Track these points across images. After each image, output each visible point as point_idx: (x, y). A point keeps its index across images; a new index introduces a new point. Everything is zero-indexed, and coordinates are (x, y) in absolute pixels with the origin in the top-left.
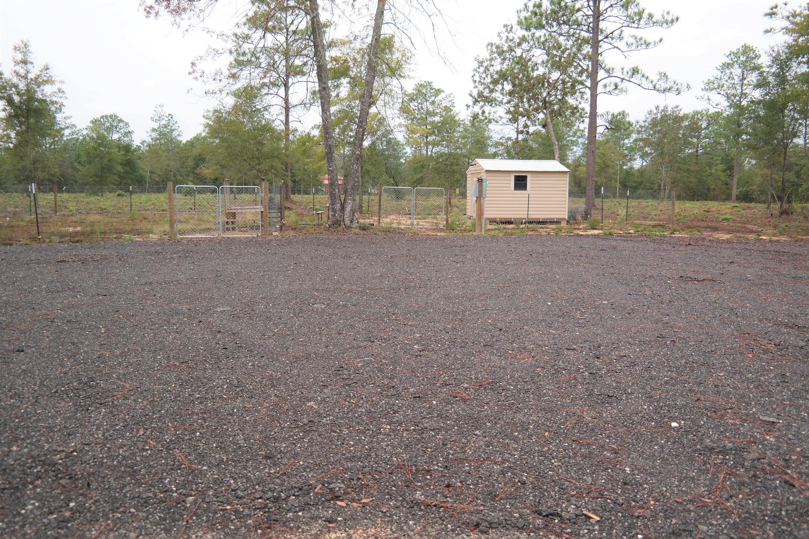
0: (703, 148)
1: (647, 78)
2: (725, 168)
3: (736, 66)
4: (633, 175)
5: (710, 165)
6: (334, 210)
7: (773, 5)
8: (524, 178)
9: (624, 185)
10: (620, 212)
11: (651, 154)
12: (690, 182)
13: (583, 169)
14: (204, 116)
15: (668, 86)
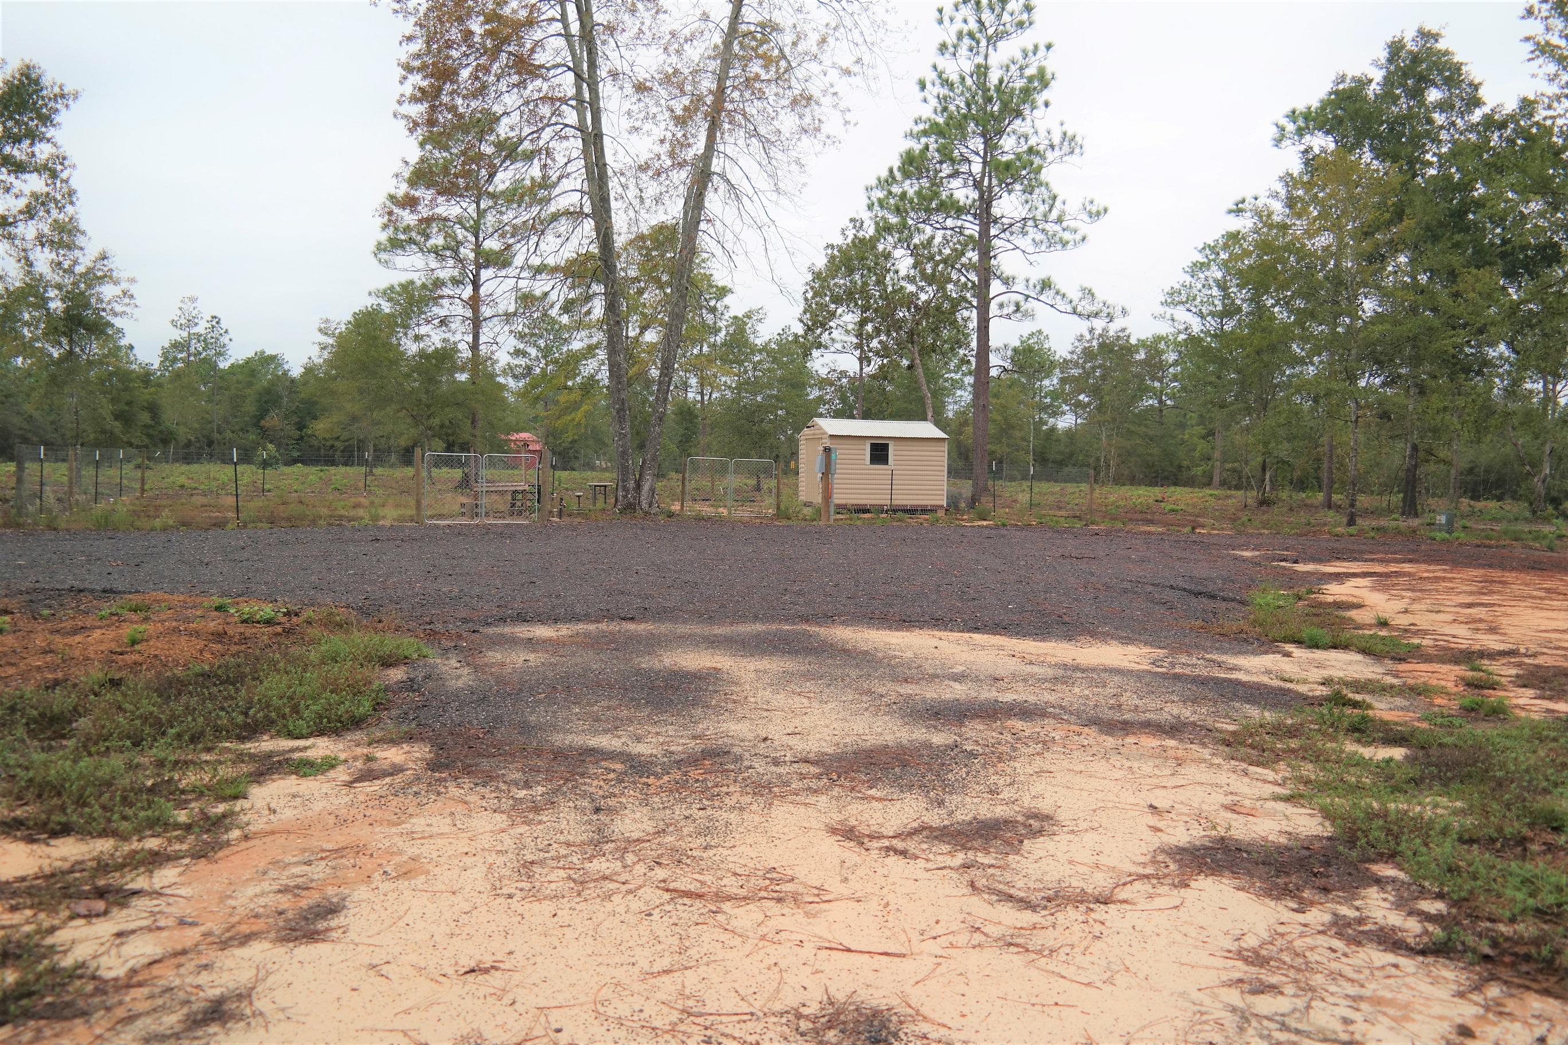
0: (1172, 397)
1: (1064, 295)
2: (1203, 432)
3: (1214, 268)
4: (1058, 440)
5: (1182, 426)
6: (626, 489)
7: (1239, 198)
8: (883, 448)
9: (1041, 459)
10: (1020, 496)
11: (1089, 404)
12: (1150, 455)
13: (969, 430)
14: (320, 330)
15: (1094, 309)
